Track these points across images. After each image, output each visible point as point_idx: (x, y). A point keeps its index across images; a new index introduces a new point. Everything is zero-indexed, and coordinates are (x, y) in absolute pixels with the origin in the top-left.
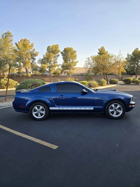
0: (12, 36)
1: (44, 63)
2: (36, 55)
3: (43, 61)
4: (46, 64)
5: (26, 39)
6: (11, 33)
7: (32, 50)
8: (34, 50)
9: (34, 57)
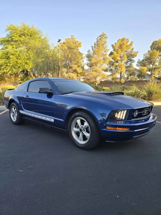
0: (106, 38)
1: (144, 66)
2: (134, 56)
3: (142, 63)
4: (146, 66)
5: (124, 37)
6: (105, 34)
7: (130, 50)
8: (133, 49)
9: (133, 59)
